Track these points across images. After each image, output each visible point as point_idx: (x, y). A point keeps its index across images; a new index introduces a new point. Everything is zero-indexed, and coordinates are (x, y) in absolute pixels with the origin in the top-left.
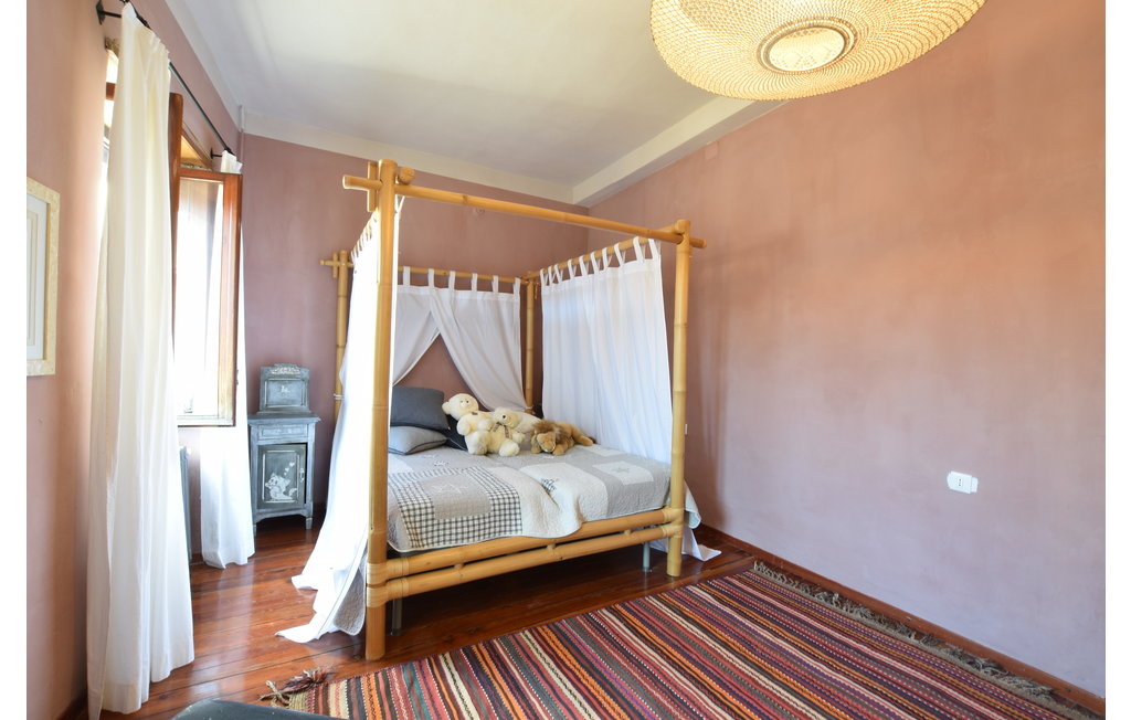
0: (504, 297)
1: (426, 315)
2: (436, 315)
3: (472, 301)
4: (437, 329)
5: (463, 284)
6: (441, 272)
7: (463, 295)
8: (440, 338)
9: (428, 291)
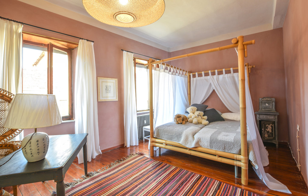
0: (235, 74)
1: (209, 84)
2: (212, 84)
3: (224, 78)
4: (213, 88)
5: (220, 73)
6: (213, 71)
7: (221, 77)
8: (214, 91)
9: (210, 77)
